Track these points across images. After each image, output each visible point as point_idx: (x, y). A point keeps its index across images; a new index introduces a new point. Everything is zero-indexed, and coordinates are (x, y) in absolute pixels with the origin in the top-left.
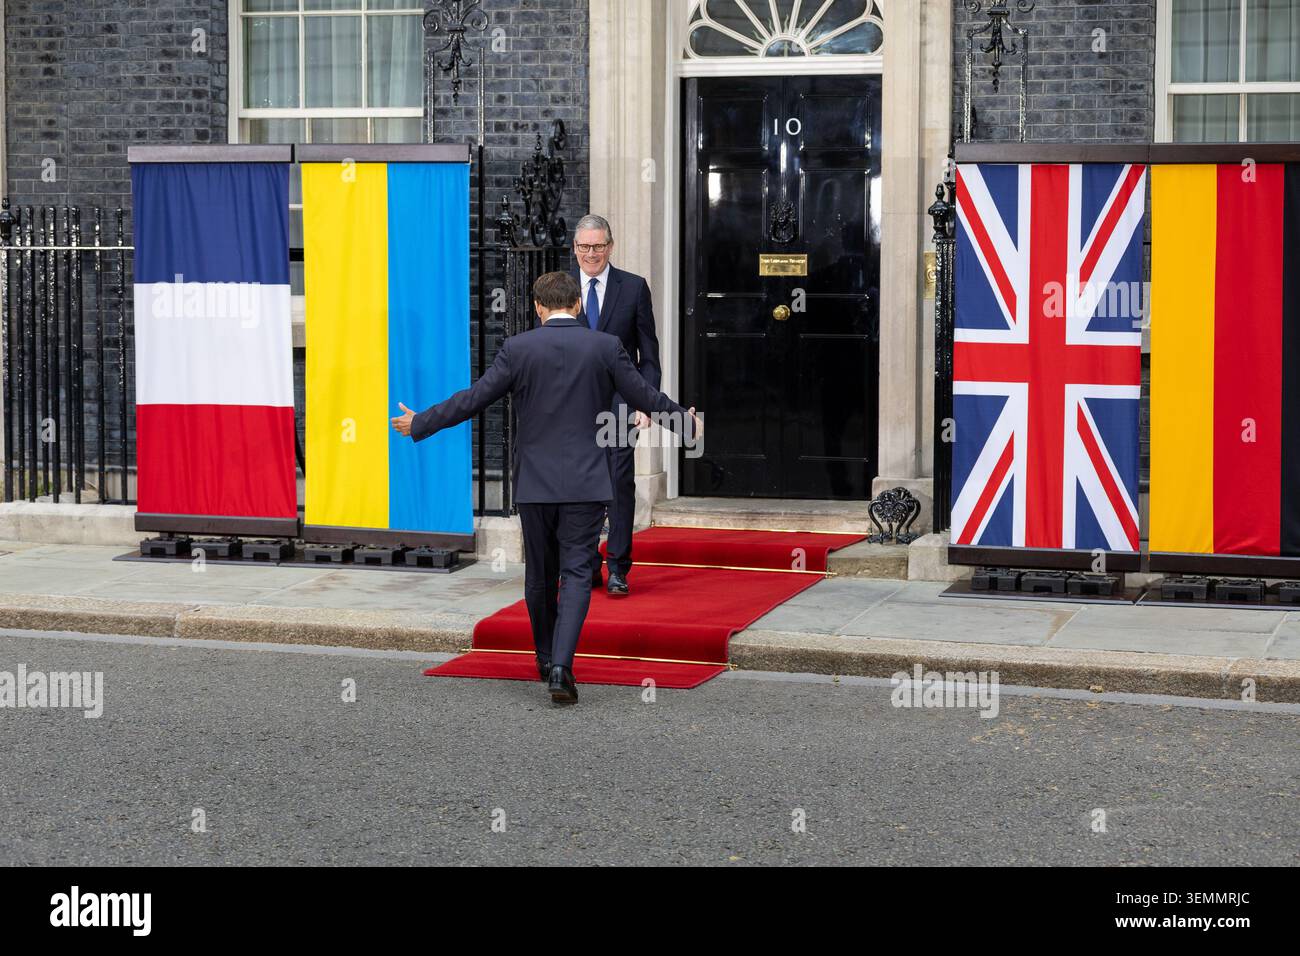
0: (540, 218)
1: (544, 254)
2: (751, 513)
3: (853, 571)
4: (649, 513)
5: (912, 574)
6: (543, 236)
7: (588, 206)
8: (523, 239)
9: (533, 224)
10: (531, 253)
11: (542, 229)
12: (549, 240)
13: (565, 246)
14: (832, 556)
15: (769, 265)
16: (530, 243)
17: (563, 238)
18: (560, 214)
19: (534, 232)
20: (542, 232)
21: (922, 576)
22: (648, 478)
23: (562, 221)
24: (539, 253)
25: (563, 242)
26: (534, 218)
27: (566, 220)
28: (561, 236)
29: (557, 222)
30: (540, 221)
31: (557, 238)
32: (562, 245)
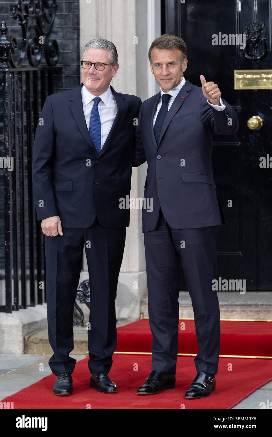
0: (34, 41)
1: (39, 72)
2: (231, 305)
4: (138, 307)
6: (38, 57)
7: (78, 29)
8: (20, 60)
9: (29, 47)
10: (27, 73)
11: (37, 51)
12: (44, 60)
13: (58, 65)
15: (244, 79)
16: (26, 63)
17: (56, 59)
18: (53, 37)
19: (30, 54)
20: (37, 53)
22: (137, 275)
23: (55, 43)
24: (35, 73)
25: (57, 62)
26: (30, 41)
27: (59, 42)
28: (54, 57)
29: (50, 44)
30: (35, 44)
31: (51, 59)
32: (55, 65)
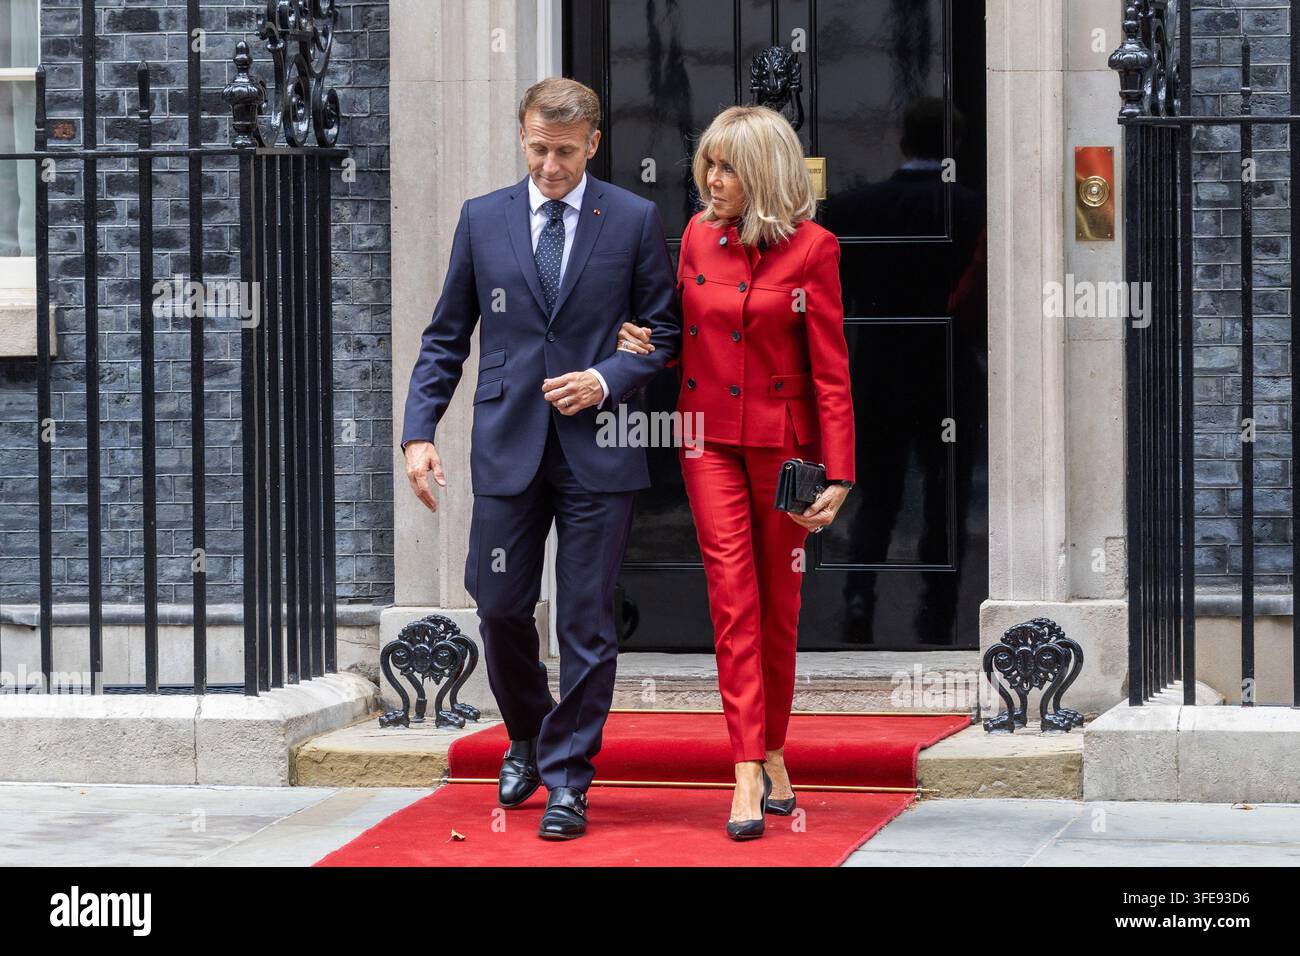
0: (298, 90)
1: (304, 159)
3: (968, 783)
5: (1090, 788)
6: (303, 127)
8: (273, 130)
9: (287, 102)
11: (301, 111)
12: (312, 135)
13: (338, 146)
14: (924, 756)
16: (283, 140)
17: (333, 131)
18: (328, 82)
19: (289, 117)
20: (301, 119)
21: (1112, 791)
23: (333, 97)
24: (297, 159)
25: (335, 139)
26: (289, 89)
27: (340, 93)
28: (330, 127)
29: (325, 98)
30: (299, 96)
31: (326, 130)
32: (333, 145)
